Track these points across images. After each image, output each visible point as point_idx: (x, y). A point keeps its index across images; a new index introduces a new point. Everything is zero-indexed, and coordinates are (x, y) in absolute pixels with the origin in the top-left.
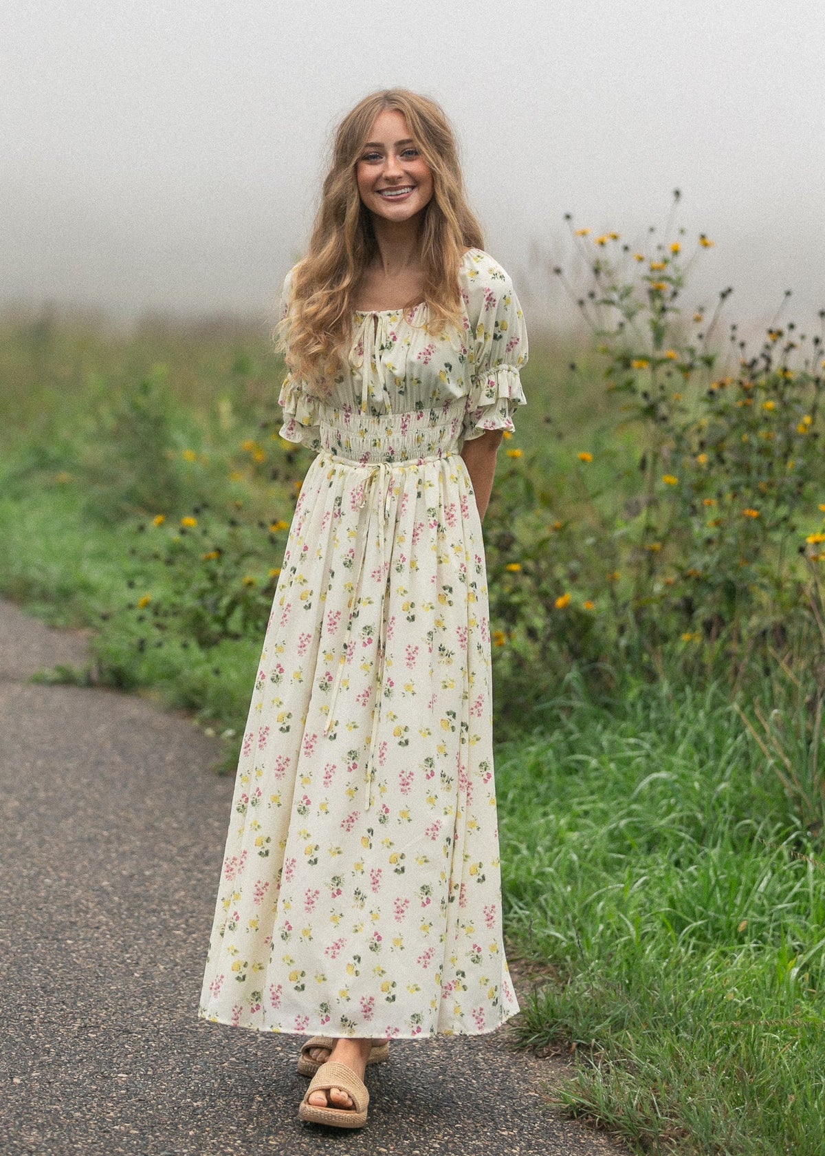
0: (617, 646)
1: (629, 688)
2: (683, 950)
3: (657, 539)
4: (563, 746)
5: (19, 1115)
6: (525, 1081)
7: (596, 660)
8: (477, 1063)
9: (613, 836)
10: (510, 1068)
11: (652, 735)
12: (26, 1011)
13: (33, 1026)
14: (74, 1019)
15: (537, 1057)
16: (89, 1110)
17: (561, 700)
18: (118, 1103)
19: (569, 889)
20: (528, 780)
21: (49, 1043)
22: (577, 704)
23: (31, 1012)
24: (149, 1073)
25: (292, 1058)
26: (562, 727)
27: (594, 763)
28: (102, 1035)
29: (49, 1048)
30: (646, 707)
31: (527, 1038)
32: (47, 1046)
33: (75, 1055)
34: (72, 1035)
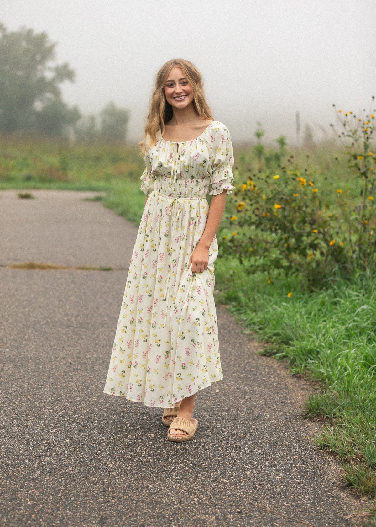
0: (352, 257)
1: (356, 272)
2: (369, 376)
3: (366, 219)
4: (332, 295)
5: (109, 454)
6: (305, 433)
7: (345, 263)
8: (288, 425)
9: (347, 330)
10: (301, 427)
11: (363, 291)
13: (123, 414)
14: (140, 410)
15: (311, 422)
16: (136, 451)
17: (332, 278)
18: (148, 448)
19: (329, 352)
20: (319, 307)
21: (128, 421)
22: (338, 279)
23: (124, 407)
24: (163, 434)
25: (218, 425)
26: (332, 287)
27: (342, 301)
28: (148, 417)
29: (127, 424)
30: (362, 280)
31: (308, 414)
32: (127, 422)
33: (136, 426)
34: (137, 417)
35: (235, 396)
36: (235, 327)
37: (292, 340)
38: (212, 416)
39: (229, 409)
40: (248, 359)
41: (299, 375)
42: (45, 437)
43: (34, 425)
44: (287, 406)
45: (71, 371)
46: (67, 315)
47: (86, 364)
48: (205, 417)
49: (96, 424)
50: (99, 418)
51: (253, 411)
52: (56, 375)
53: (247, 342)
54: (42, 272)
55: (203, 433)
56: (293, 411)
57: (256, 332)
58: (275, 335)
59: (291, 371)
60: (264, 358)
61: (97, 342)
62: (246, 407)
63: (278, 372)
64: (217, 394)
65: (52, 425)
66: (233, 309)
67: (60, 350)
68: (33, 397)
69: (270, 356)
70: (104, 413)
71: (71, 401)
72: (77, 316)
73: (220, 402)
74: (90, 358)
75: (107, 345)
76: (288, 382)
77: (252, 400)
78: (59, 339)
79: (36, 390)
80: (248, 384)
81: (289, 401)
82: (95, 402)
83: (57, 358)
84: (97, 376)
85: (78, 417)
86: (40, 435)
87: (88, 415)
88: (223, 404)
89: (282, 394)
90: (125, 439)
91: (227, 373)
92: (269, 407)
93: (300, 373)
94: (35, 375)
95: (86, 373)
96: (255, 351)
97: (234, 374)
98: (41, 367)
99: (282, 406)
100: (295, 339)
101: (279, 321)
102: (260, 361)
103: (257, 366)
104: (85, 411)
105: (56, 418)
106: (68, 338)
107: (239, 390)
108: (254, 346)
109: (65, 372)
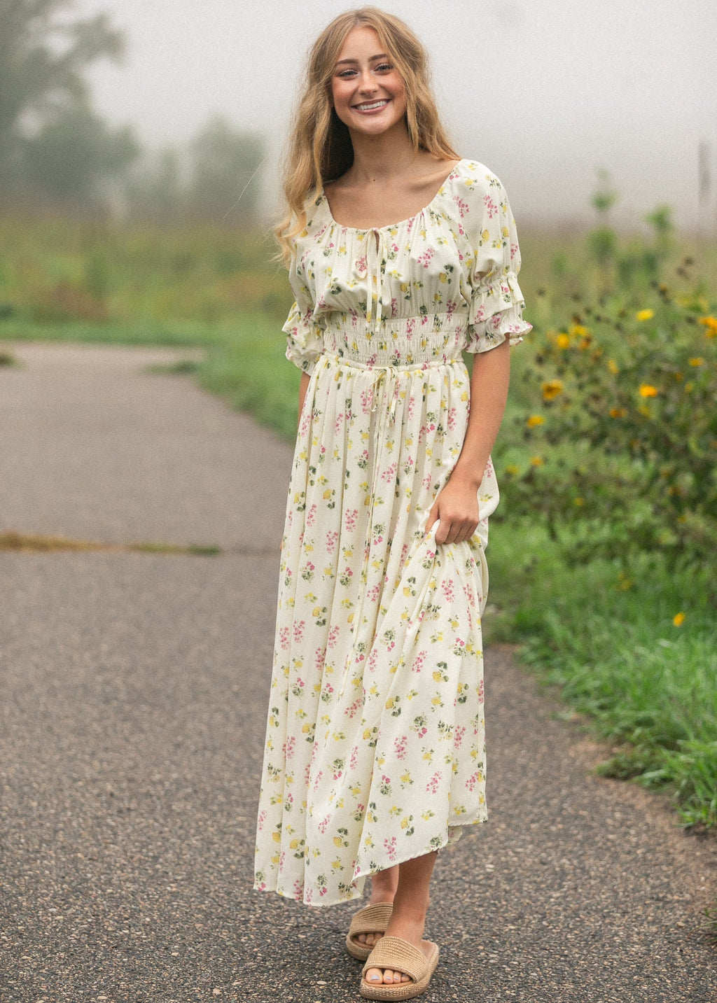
8: (675, 959)
10: (707, 965)
12: (244, 910)
13: (247, 927)
14: (289, 917)
21: (259, 946)
23: (249, 910)
24: (348, 979)
25: (492, 958)
28: (311, 936)
29: (256, 953)
32: (255, 950)
33: (280, 959)
34: (283, 937)
35: (535, 882)
36: (536, 701)
37: (683, 736)
38: (476, 935)
39: (521, 916)
40: (570, 785)
41: (702, 828)
42: (43, 988)
43: (14, 956)
44: (672, 909)
45: (111, 815)
46: (102, 669)
47: (151, 796)
48: (459, 936)
49: (175, 954)
50: (183, 938)
51: (582, 921)
52: (74, 824)
53: (568, 740)
54: (39, 558)
55: (451, 978)
56: (686, 922)
57: (591, 716)
58: (639, 723)
59: (681, 819)
60: (612, 784)
61: (180, 739)
62: (565, 910)
63: (649, 819)
64: (489, 876)
65: (62, 955)
66: (532, 657)
67: (83, 761)
68: (12, 884)
69: (626, 778)
70: (198, 925)
71: (112, 893)
72: (129, 672)
73: (498, 898)
74: (161, 782)
75: (205, 748)
76: (673, 846)
77: (580, 894)
78: (81, 731)
79: (22, 865)
80: (571, 852)
81: (676, 897)
82: (175, 895)
83: (75, 780)
84: (181, 828)
85: (129, 936)
86: (31, 981)
87: (154, 930)
88: (504, 903)
89: (658, 878)
90: (251, 993)
91: (514, 821)
92: (624, 913)
93: (705, 824)
94: (19, 826)
95: (151, 821)
96: (587, 764)
97: (533, 826)
98: (34, 804)
99: (658, 908)
100: (691, 735)
101: (650, 687)
102: (601, 792)
103: (593, 806)
104: (148, 919)
105: (73, 938)
106: (105, 728)
107: (546, 867)
108: (586, 753)
109: (97, 818)
